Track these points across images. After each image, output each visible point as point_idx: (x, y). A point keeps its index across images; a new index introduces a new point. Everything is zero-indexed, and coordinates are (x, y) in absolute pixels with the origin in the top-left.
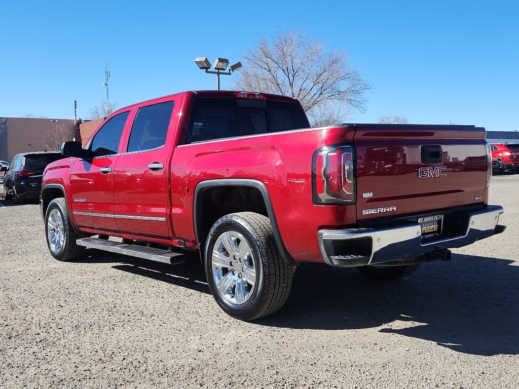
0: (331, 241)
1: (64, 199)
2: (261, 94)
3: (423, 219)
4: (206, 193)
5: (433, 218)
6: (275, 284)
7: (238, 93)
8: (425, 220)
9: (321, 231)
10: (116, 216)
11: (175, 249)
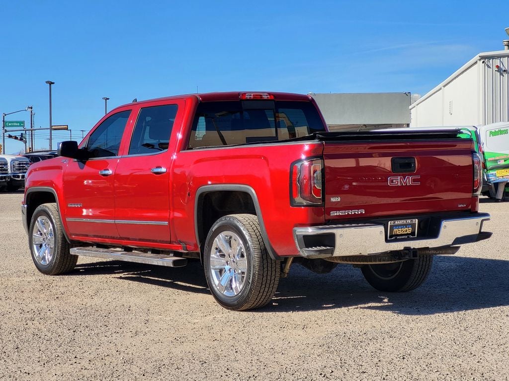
0: (302, 236)
1: (55, 204)
2: (270, 94)
3: (394, 222)
4: (206, 198)
5: (405, 222)
6: (263, 275)
7: (244, 94)
8: (396, 222)
9: (295, 228)
10: (117, 221)
11: (176, 254)
